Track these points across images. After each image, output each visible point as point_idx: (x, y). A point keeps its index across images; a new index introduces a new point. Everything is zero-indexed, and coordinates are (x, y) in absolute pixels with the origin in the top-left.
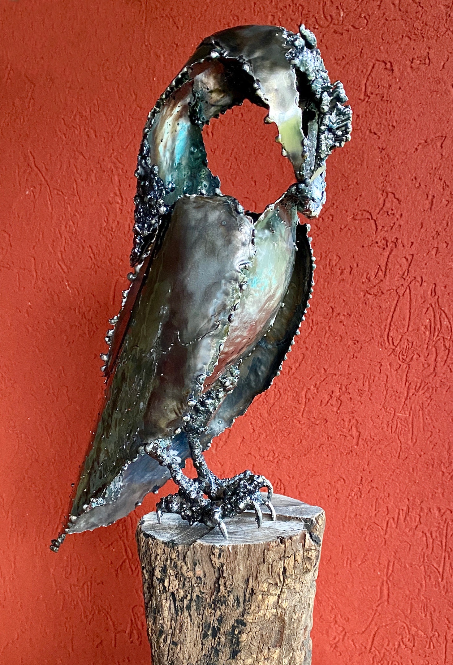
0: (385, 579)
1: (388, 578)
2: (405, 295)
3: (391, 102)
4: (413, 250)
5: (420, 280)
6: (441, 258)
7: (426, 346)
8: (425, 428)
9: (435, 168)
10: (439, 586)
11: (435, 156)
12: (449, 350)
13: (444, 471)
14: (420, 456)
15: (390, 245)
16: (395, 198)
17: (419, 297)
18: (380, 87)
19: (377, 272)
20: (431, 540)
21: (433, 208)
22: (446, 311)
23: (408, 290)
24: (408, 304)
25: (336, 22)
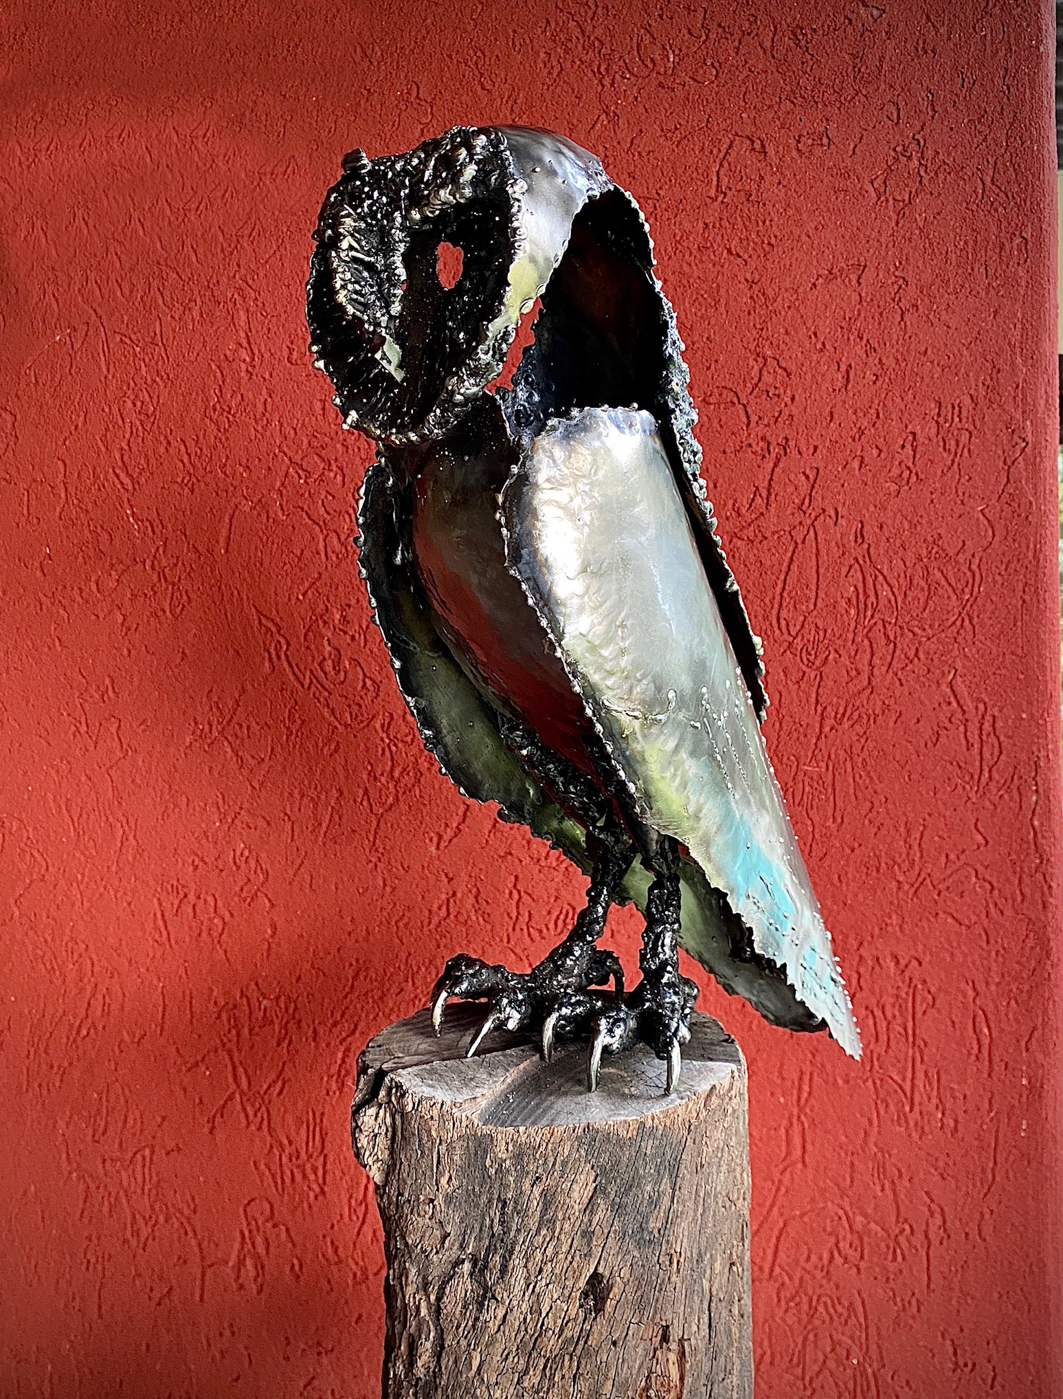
0: (795, 1111)
1: (801, 1110)
2: (807, 541)
3: (764, 204)
4: (818, 461)
5: (833, 513)
6: (870, 475)
7: (851, 636)
8: (859, 795)
9: (850, 319)
10: (907, 1122)
11: (849, 297)
12: (895, 644)
13: (901, 879)
14: (853, 851)
15: (775, 450)
16: (780, 367)
17: (833, 544)
18: (744, 178)
19: (753, 500)
20: (884, 1024)
21: (850, 386)
22: (885, 572)
23: (812, 532)
24: (814, 557)
25: (662, 70)
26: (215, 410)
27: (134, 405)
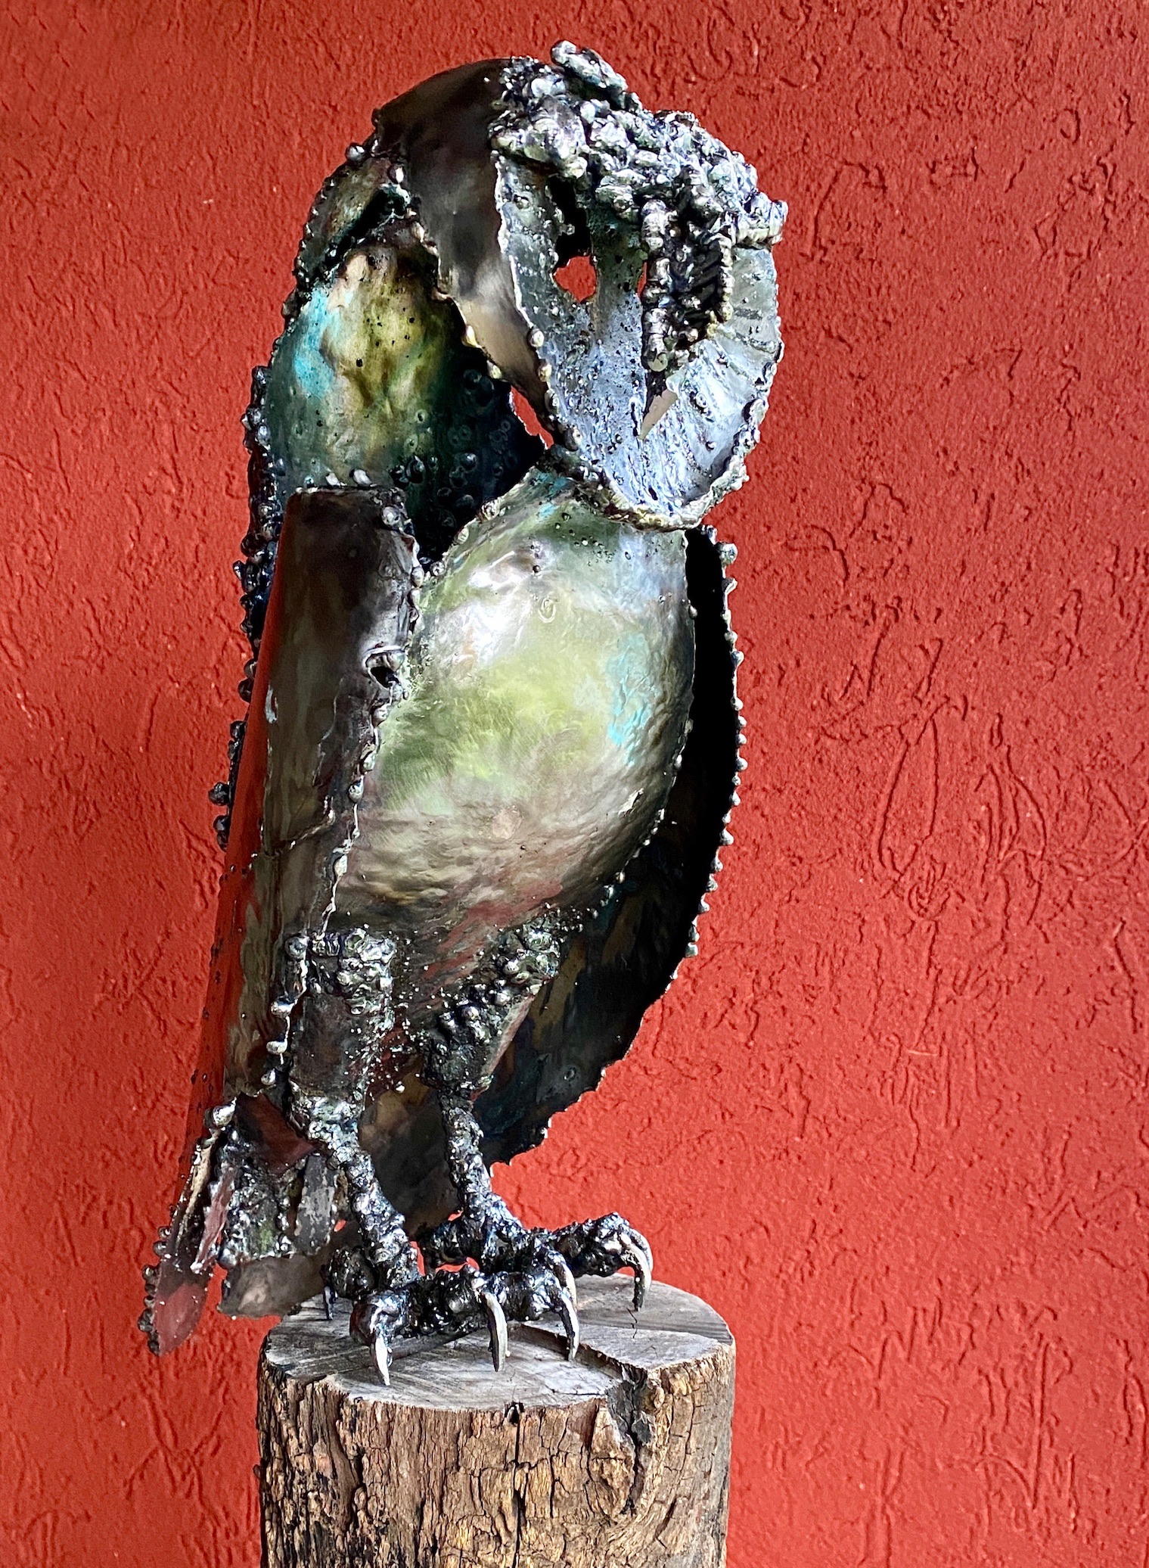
0: (879, 1500)
1: (887, 1499)
2: (922, 741)
3: (880, 264)
4: (942, 629)
5: (960, 703)
6: (1014, 649)
7: (979, 873)
8: (984, 1090)
9: (995, 428)
10: (1026, 1519)
11: (996, 397)
12: (1040, 885)
13: (1034, 1204)
14: (971, 1165)
15: (883, 615)
16: (893, 498)
17: (959, 745)
18: (854, 225)
19: (850, 683)
20: (1003, 1396)
21: (991, 524)
22: (1030, 785)
23: (930, 730)
24: (932, 763)
25: (742, 69)
26: (131, 559)
27: (26, 552)
